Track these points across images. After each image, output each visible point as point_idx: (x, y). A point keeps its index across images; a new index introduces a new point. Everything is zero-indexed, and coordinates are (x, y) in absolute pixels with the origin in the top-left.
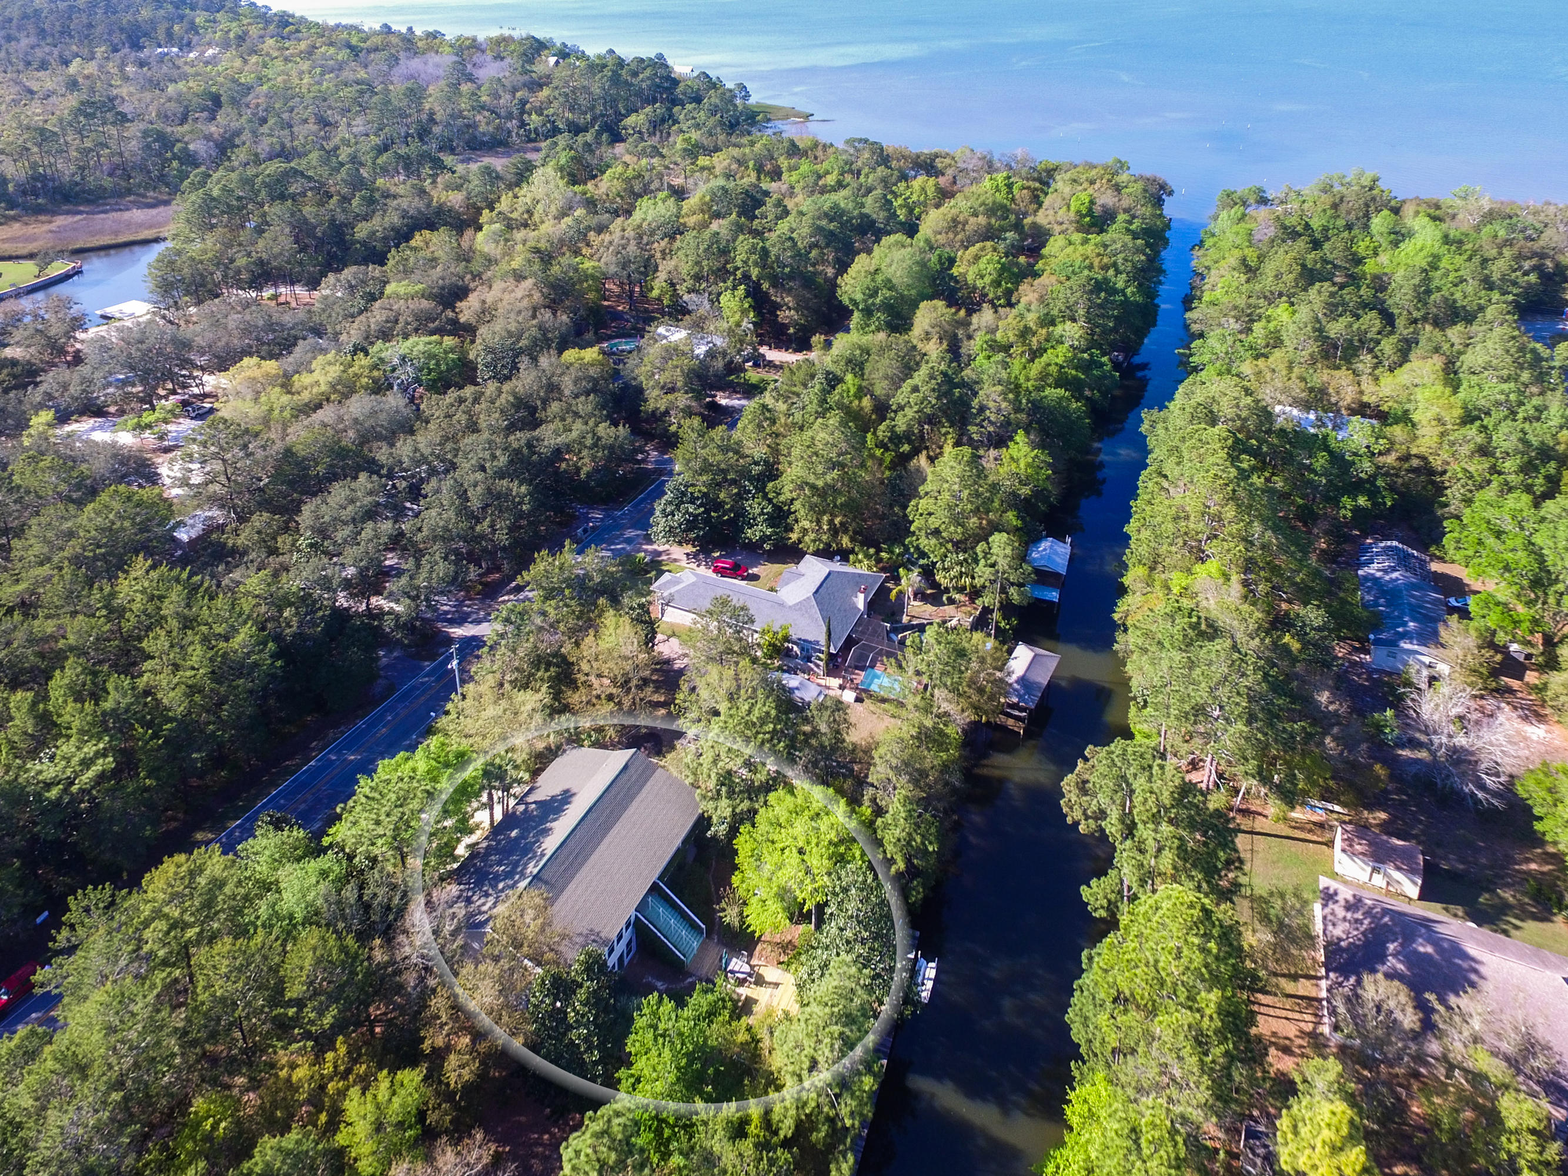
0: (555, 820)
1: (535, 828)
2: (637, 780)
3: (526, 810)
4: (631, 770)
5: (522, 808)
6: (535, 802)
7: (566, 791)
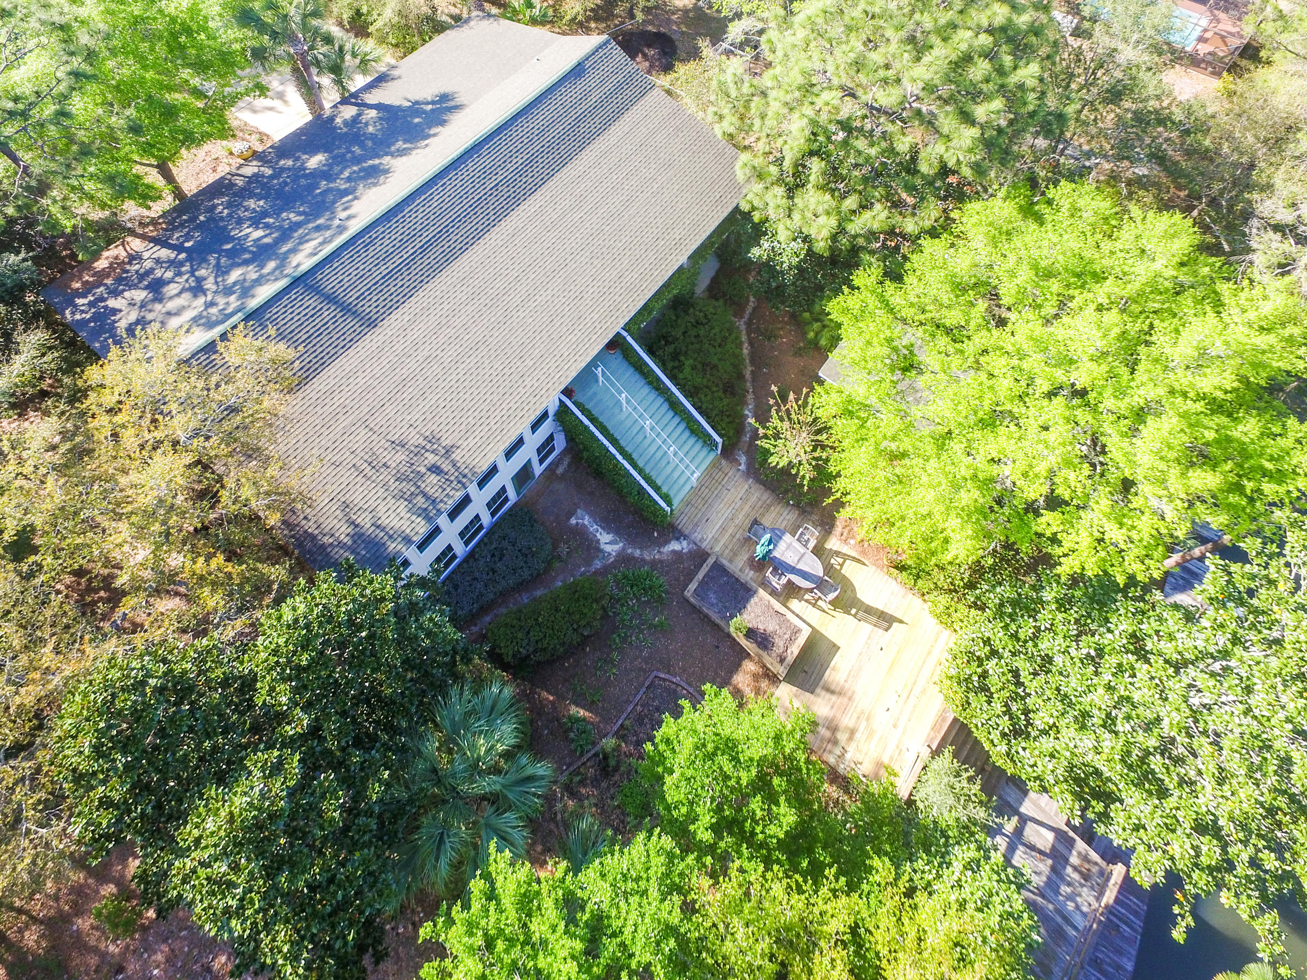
0: (402, 153)
1: (357, 160)
2: (601, 104)
3: (355, 120)
4: (590, 80)
5: (349, 112)
6: (378, 107)
7: (444, 97)
